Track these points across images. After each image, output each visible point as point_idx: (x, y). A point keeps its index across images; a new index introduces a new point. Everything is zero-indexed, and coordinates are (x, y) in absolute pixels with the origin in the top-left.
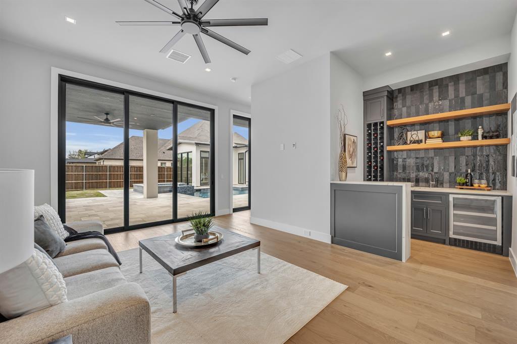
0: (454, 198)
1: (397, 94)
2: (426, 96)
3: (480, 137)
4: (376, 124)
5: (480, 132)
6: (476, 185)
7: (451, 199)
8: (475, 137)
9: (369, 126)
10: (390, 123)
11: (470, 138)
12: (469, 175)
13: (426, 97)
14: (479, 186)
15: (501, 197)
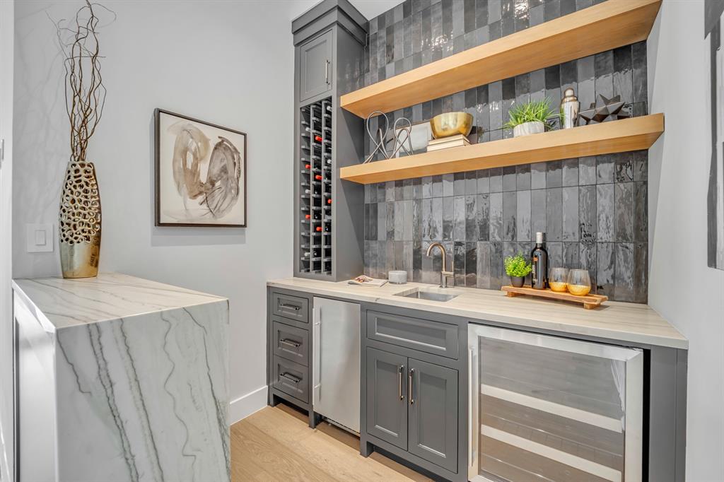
0: (481, 340)
1: (376, 31)
2: (437, 25)
3: (568, 123)
4: (318, 105)
5: (569, 108)
6: (558, 286)
7: (473, 344)
8: (552, 124)
9: (306, 112)
10: (347, 100)
11: (539, 125)
12: (538, 252)
13: (436, 27)
14: (567, 291)
15: (639, 353)
